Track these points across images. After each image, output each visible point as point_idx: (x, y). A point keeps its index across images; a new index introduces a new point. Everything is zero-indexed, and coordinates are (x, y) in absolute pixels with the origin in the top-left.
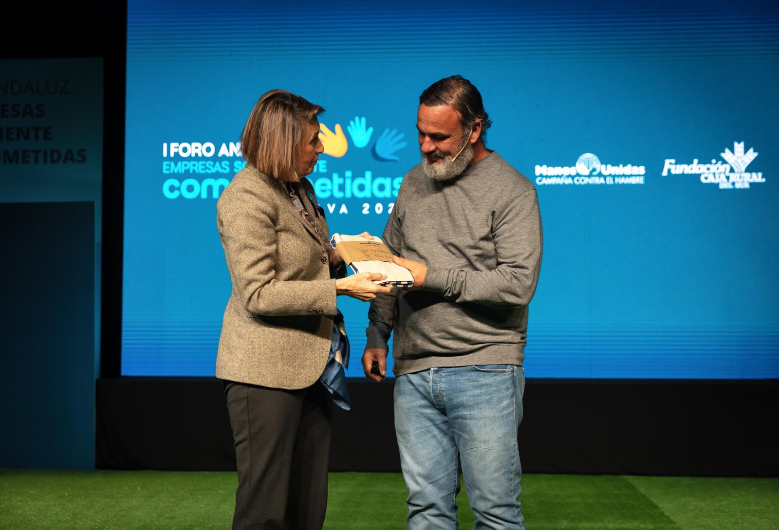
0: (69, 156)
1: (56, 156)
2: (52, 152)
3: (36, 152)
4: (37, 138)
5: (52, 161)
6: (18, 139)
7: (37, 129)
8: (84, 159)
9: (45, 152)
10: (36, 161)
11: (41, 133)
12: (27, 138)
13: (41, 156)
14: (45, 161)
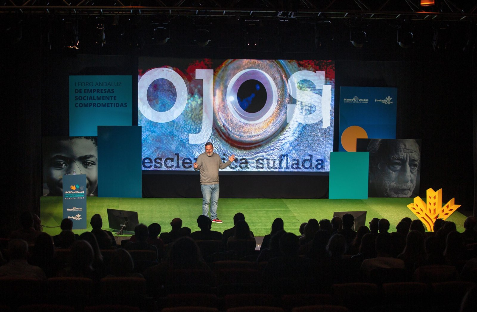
0: (122, 105)
1: (118, 105)
2: (117, 104)
3: (112, 104)
4: (112, 99)
5: (117, 106)
6: (106, 100)
7: (112, 97)
8: (126, 106)
9: (114, 104)
10: (112, 106)
11: (113, 98)
12: (109, 99)
13: (113, 105)
14: (114, 106)
